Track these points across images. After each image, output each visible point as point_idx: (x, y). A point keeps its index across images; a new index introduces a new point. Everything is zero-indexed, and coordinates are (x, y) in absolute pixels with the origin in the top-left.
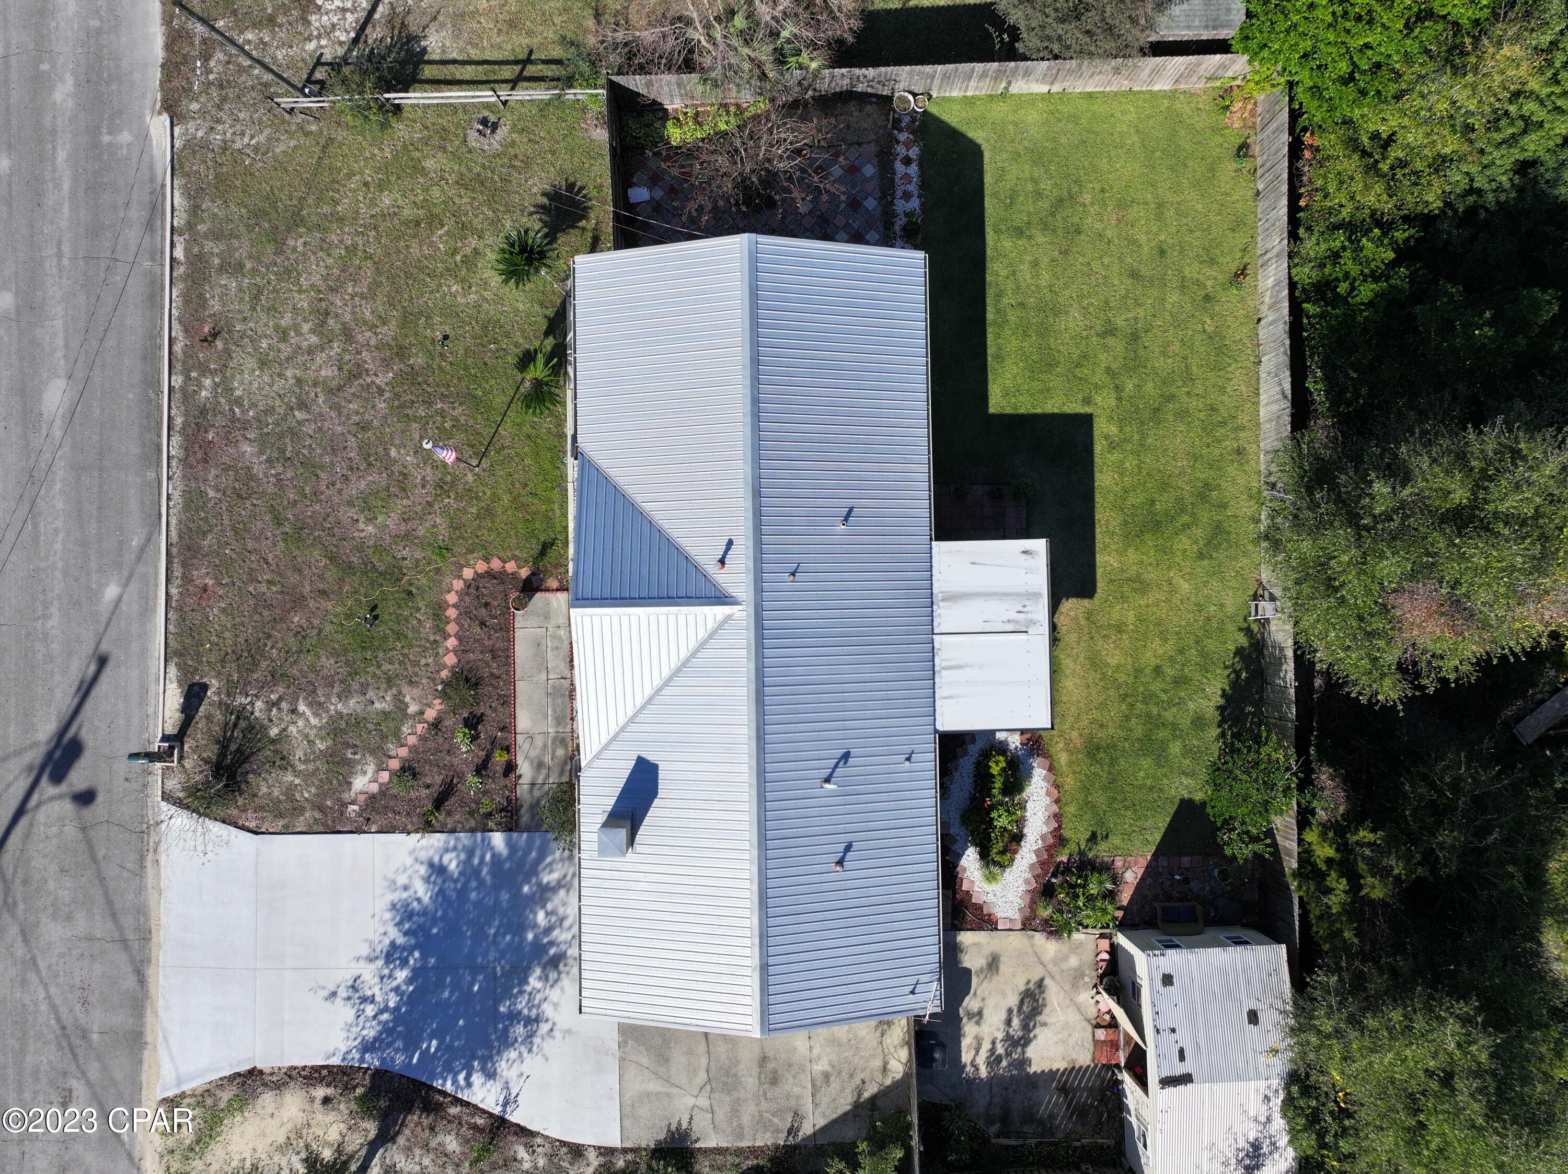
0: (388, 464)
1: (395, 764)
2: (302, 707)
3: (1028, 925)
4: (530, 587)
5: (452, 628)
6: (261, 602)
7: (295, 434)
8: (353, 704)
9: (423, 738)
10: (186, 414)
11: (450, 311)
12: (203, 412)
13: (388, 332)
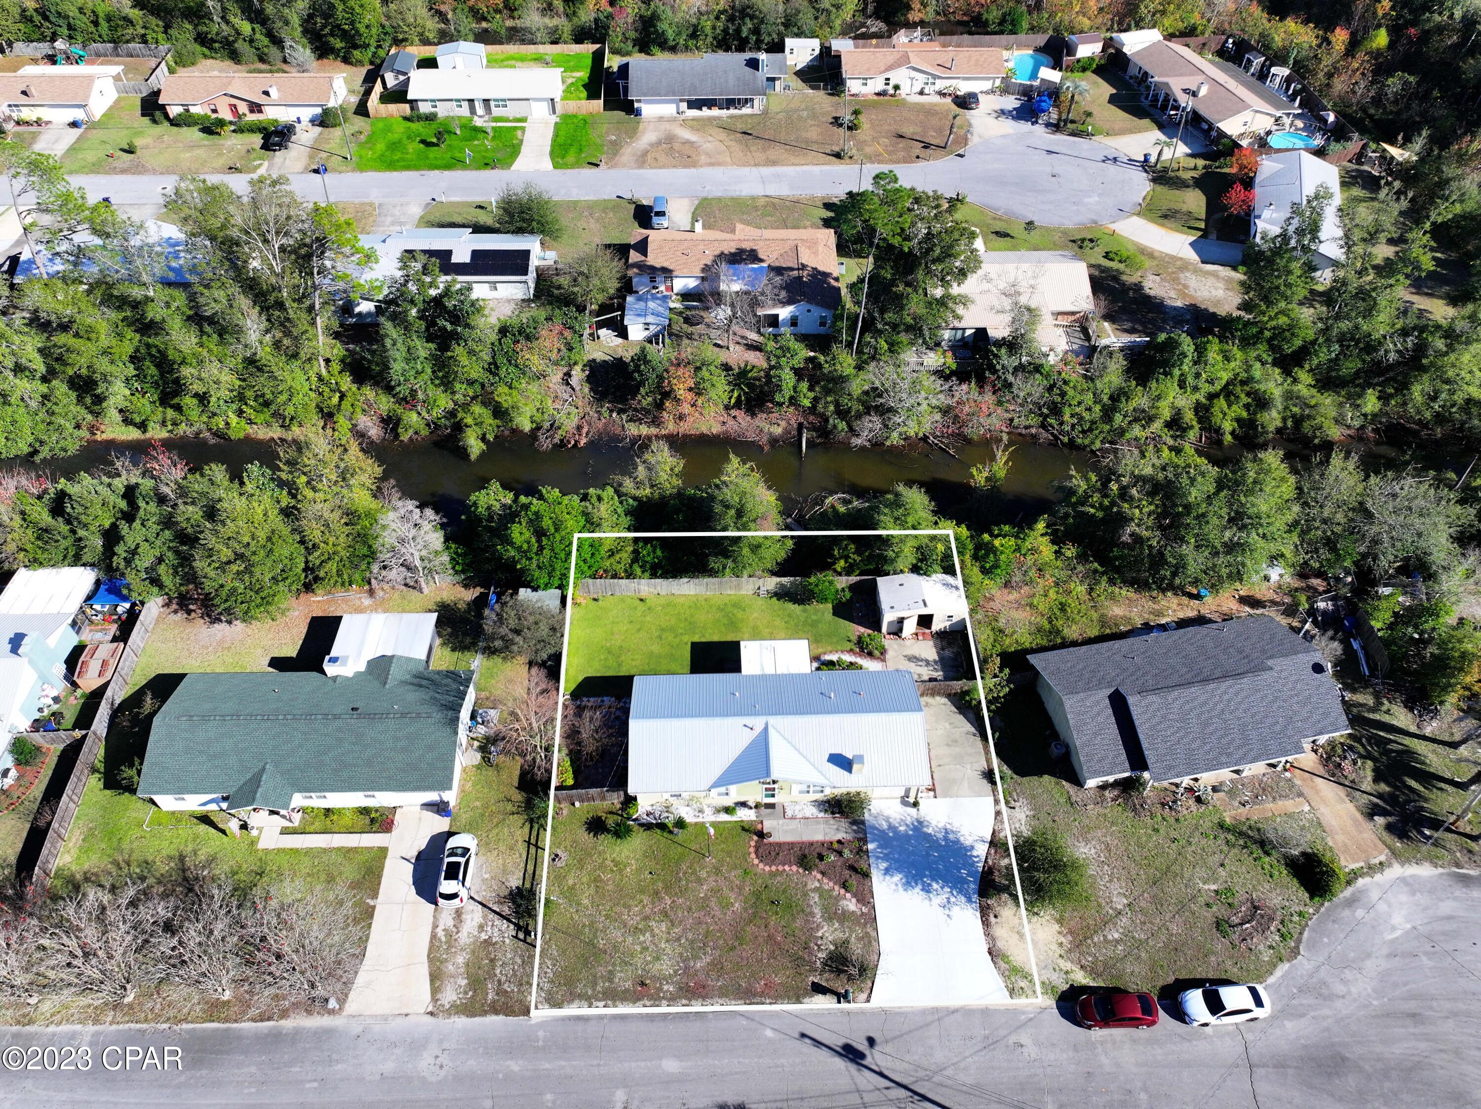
0: (706, 898)
1: (843, 891)
2: (820, 934)
3: (884, 660)
4: (761, 835)
5: (780, 868)
6: (772, 955)
7: (692, 942)
8: (817, 911)
9: (830, 879)
10: (680, 998)
11: (639, 870)
12: (681, 989)
13: (646, 900)
